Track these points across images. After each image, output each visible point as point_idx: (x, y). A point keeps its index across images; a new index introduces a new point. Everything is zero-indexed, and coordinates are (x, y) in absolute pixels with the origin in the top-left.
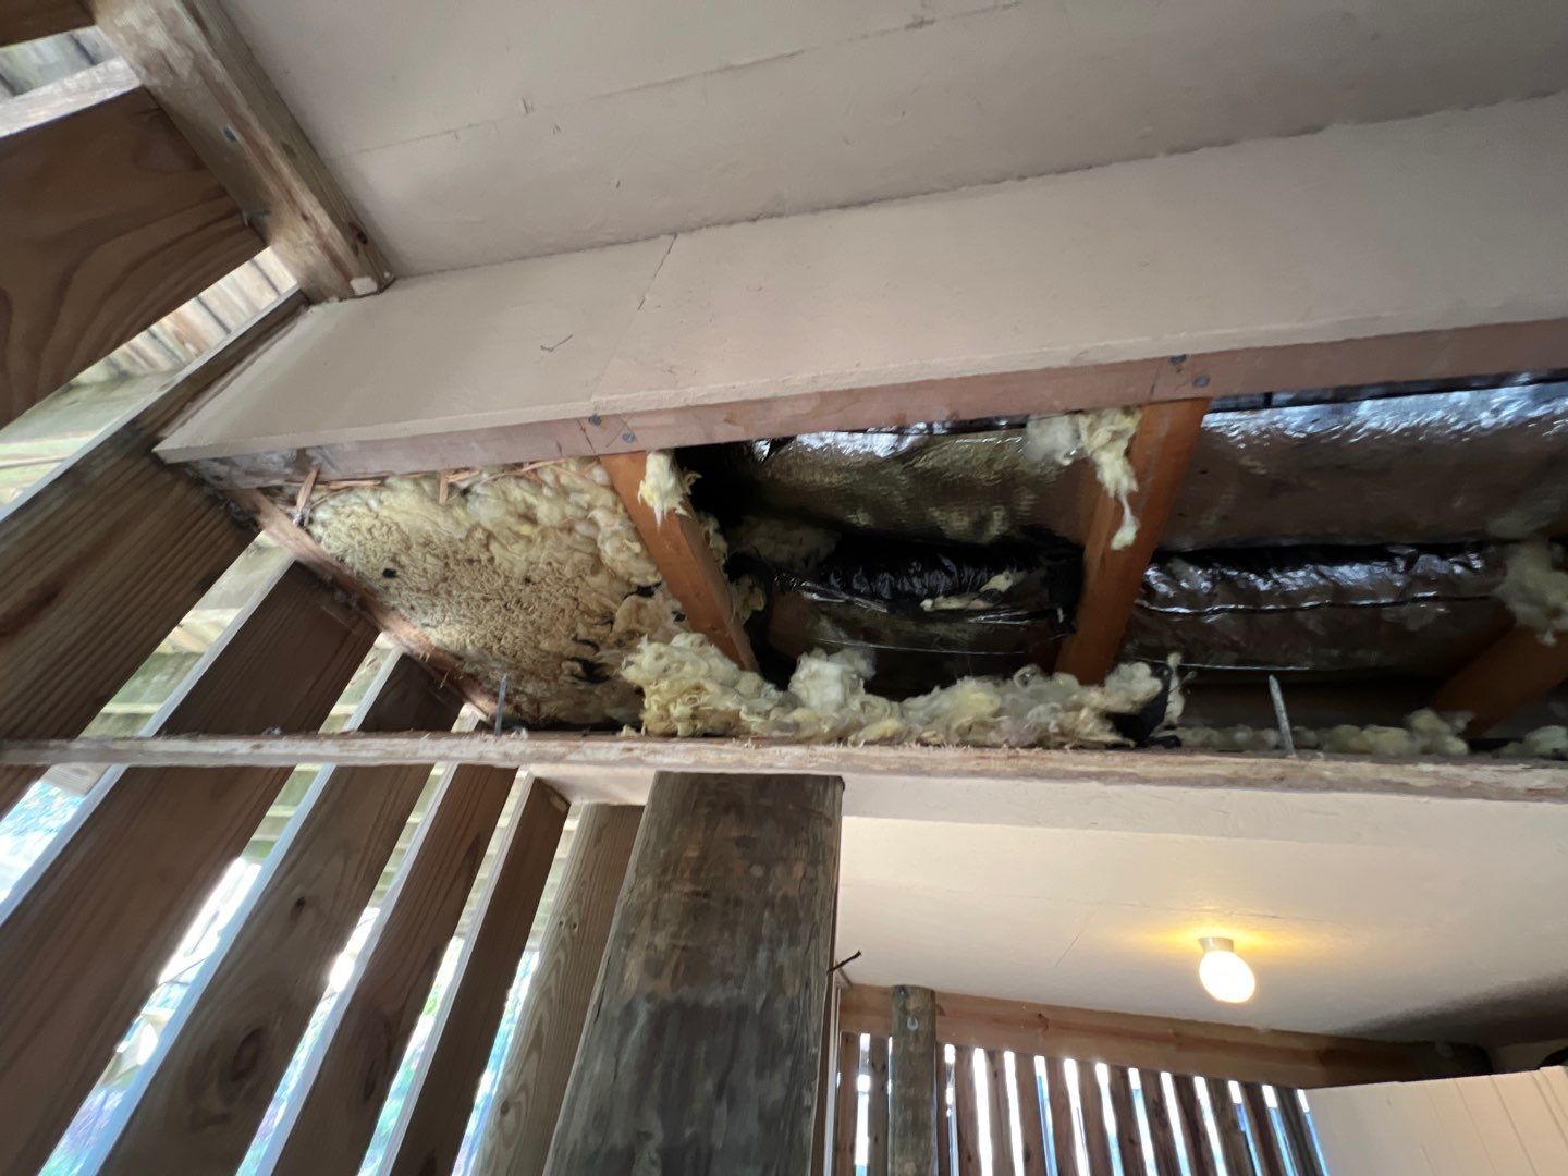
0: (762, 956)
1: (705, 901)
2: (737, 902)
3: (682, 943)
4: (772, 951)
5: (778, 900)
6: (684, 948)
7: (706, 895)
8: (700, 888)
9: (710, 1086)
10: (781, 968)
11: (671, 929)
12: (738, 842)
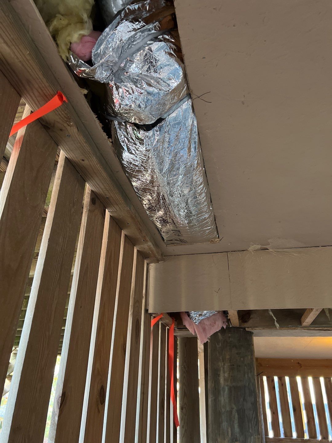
0: (246, 376)
1: (233, 366)
2: (240, 366)
3: (231, 375)
4: (248, 374)
5: (247, 364)
6: (232, 376)
7: (233, 365)
8: (232, 364)
9: (242, 399)
10: (250, 377)
11: (228, 372)
12: (237, 354)
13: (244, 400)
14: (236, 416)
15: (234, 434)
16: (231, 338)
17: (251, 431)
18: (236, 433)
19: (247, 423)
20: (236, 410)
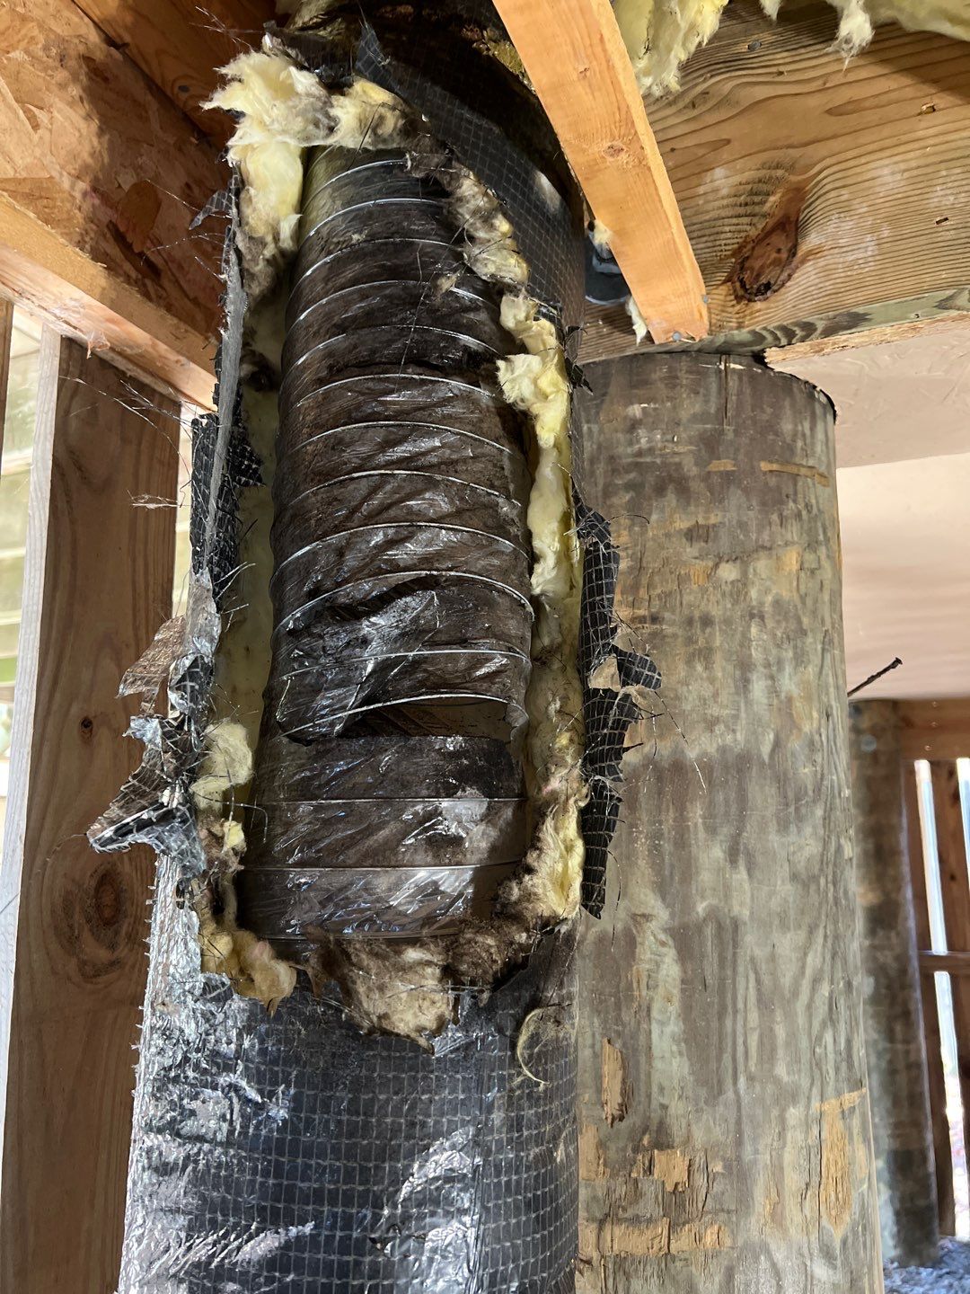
4: (772, 678)
5: (767, 607)
10: (789, 699)
12: (691, 535)
13: (733, 855)
14: (670, 970)
15: (649, 1096)
16: (642, 432)
17: (781, 1070)
18: (662, 1089)
19: (754, 1017)
20: (665, 930)
